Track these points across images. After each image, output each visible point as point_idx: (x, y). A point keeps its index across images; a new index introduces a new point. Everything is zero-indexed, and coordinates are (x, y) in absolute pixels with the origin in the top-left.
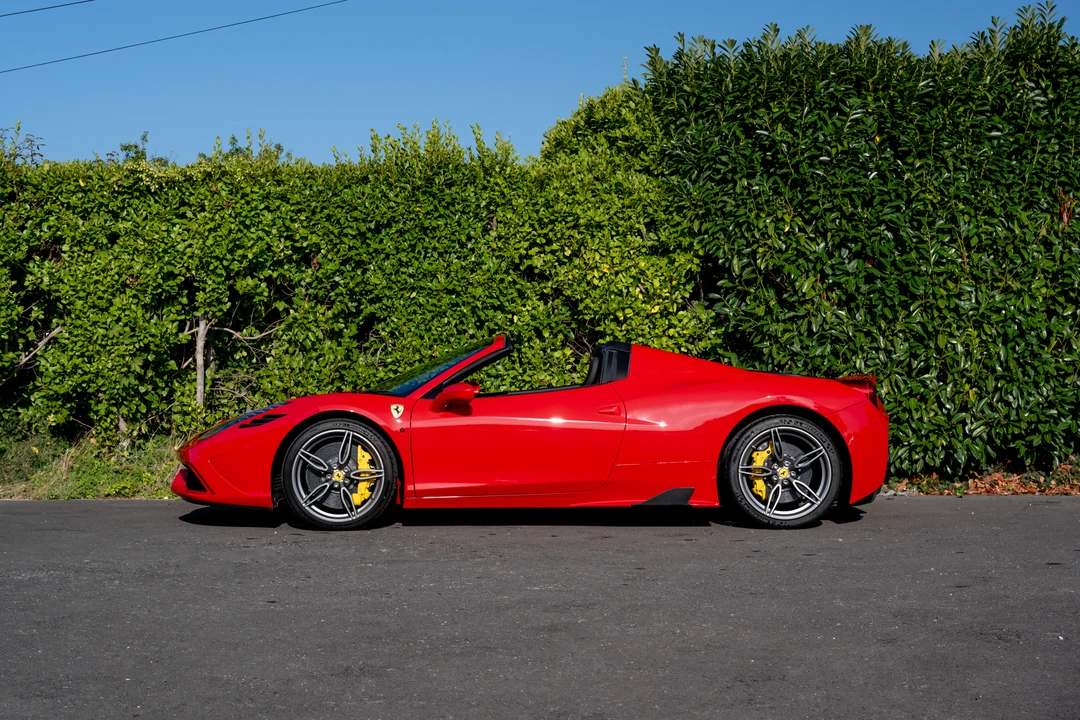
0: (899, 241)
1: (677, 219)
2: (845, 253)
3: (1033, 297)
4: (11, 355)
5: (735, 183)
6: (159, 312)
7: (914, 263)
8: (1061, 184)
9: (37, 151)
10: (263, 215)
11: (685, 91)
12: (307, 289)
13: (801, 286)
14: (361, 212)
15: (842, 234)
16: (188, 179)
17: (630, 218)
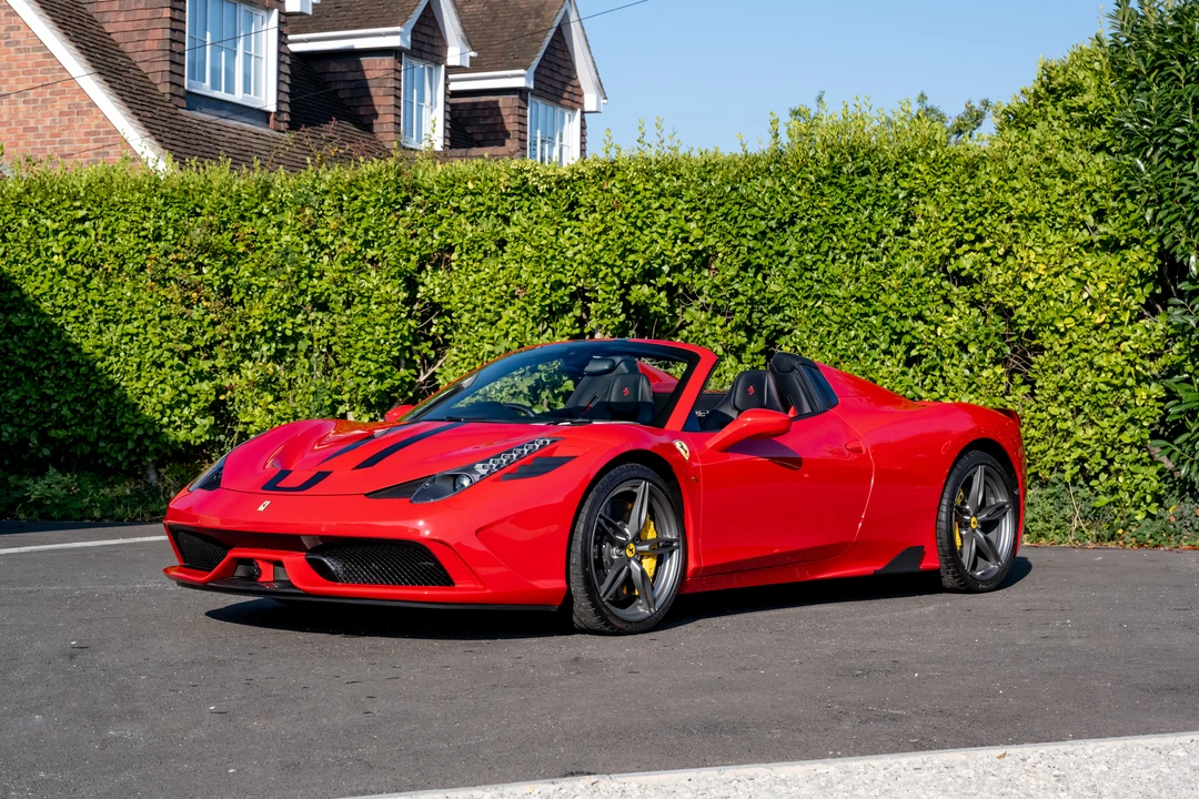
6: (553, 325)
10: (657, 215)
14: (760, 209)
16: (581, 176)
17: (1073, 207)
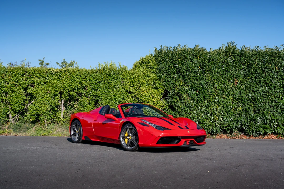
0: (203, 88)
1: (160, 82)
2: (193, 90)
3: (229, 99)
4: (23, 106)
5: (171, 75)
6: (54, 98)
7: (206, 92)
8: (235, 77)
9: (30, 65)
11: (161, 56)
12: (84, 94)
13: (184, 96)
14: (96, 79)
15: (192, 86)
16: (61, 71)
17: (150, 82)
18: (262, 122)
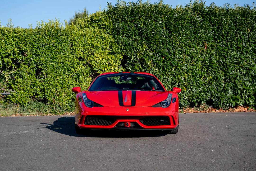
0: (170, 53)
1: (117, 46)
2: (158, 55)
3: (198, 67)
5: (132, 37)
7: (173, 58)
8: (205, 40)
10: (12, 42)
11: (119, 14)
12: (23, 62)
13: (148, 63)
15: (157, 51)
17: (106, 45)
18: (232, 92)
